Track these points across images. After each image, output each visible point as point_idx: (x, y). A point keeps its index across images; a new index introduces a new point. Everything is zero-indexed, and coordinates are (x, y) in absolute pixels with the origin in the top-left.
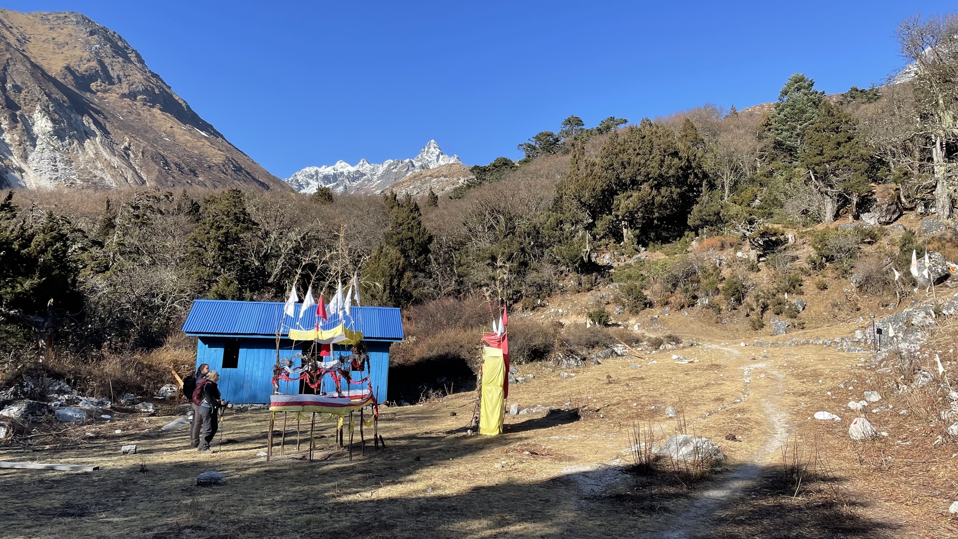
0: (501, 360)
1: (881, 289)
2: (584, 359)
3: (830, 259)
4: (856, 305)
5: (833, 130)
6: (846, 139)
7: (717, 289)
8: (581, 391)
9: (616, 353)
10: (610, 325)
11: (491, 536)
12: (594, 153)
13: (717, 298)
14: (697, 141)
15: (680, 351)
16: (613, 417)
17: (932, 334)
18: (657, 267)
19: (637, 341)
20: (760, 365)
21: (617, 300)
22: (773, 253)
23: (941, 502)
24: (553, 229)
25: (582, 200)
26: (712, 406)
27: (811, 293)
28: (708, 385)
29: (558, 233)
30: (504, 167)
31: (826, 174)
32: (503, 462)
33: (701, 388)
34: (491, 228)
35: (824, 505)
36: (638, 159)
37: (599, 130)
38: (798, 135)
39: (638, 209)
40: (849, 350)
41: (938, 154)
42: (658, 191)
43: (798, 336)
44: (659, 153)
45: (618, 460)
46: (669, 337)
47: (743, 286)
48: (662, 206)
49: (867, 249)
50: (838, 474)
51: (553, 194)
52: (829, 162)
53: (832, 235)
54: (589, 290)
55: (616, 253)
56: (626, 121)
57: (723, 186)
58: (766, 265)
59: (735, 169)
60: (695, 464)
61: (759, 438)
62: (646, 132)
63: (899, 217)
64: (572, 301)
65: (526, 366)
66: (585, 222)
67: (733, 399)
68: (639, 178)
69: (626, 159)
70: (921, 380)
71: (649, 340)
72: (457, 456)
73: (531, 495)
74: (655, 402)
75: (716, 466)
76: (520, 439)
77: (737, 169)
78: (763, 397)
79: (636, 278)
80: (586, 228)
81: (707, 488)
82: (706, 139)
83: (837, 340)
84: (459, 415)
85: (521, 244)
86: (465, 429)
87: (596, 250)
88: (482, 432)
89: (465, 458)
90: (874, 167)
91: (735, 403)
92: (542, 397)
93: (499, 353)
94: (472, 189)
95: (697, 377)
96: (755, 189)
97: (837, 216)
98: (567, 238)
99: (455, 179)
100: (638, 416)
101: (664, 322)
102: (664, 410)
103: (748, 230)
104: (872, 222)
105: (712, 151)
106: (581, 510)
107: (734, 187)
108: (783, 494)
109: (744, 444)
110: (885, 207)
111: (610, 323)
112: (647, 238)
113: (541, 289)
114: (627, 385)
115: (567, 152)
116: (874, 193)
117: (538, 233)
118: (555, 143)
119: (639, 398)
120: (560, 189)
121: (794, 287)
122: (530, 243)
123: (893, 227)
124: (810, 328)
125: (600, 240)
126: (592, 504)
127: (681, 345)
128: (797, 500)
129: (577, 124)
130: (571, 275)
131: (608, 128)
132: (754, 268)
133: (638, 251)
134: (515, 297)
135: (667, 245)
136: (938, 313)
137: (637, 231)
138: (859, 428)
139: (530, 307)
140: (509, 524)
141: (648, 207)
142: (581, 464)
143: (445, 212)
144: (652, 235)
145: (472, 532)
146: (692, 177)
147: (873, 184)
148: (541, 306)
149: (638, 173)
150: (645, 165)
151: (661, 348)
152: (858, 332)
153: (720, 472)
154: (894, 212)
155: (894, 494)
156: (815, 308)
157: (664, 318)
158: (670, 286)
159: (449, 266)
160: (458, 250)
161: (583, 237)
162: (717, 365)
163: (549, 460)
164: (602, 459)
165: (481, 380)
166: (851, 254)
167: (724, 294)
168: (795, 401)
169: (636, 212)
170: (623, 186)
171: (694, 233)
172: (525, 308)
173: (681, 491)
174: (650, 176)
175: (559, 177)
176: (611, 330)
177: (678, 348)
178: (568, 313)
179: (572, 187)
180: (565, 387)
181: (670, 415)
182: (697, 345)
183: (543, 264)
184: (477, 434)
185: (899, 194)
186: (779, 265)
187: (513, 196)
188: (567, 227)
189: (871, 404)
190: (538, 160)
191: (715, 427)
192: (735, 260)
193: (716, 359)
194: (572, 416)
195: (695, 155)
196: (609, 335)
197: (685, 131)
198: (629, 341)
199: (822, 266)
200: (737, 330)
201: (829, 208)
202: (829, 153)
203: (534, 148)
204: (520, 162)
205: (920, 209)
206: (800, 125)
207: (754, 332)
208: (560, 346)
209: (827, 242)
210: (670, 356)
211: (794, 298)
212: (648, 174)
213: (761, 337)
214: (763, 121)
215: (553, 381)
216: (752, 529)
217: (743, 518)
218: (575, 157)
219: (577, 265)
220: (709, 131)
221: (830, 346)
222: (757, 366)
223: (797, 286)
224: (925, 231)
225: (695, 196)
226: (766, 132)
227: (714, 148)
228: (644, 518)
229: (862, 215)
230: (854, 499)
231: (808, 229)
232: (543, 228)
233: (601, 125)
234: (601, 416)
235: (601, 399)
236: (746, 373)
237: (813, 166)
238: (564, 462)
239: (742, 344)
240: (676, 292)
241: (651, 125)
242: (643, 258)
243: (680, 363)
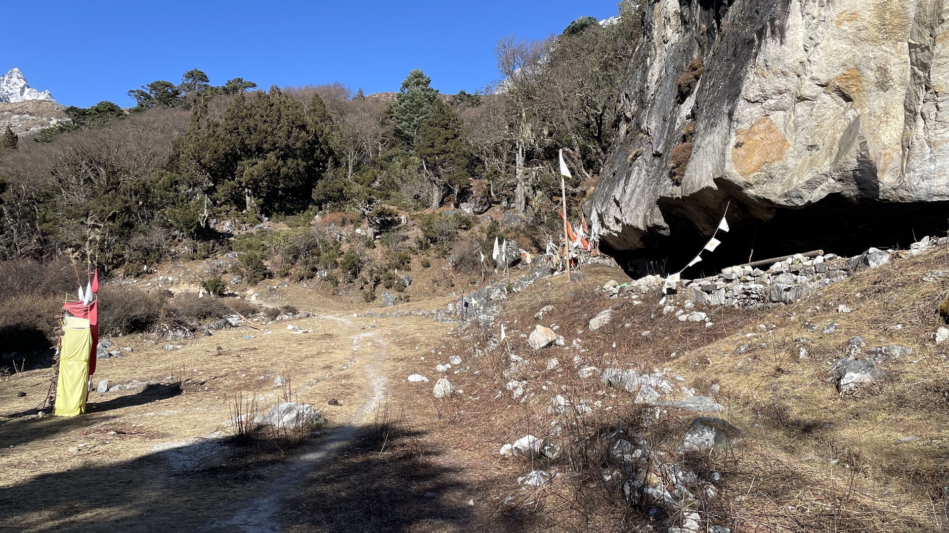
0: (87, 332)
1: (471, 269)
2: (194, 330)
3: (434, 241)
4: (451, 281)
5: (443, 126)
6: (453, 136)
7: (336, 263)
8: (186, 364)
9: (230, 324)
10: (226, 295)
11: (52, 528)
12: (218, 113)
13: (335, 271)
14: (325, 118)
15: (296, 322)
16: (219, 389)
17: (504, 307)
18: (279, 238)
19: (254, 312)
20: (369, 334)
21: (235, 270)
22: (388, 232)
23: (494, 446)
24: (166, 189)
25: (202, 161)
26: (320, 374)
27: (417, 270)
28: (319, 354)
29: (172, 194)
30: (109, 114)
31: (435, 165)
32: (80, 445)
33: (313, 356)
34: (88, 181)
35: (404, 457)
36: (264, 127)
37: (225, 89)
38: (415, 126)
39: (263, 178)
40: (442, 320)
41: (520, 159)
42: (284, 162)
43: (403, 308)
44: (287, 124)
45: (217, 433)
46: (287, 308)
47: (360, 261)
48: (287, 177)
49: (463, 234)
50: (420, 428)
51: (169, 151)
52: (438, 154)
53: (437, 219)
54: (204, 258)
55: (237, 221)
56: (254, 85)
57: (347, 165)
58: (381, 242)
59: (359, 150)
60: (296, 430)
61: (359, 401)
62: (275, 100)
63: (489, 208)
64: (184, 268)
65: (122, 339)
66: (205, 185)
67: (339, 366)
68: (265, 146)
69: (252, 124)
70: (492, 346)
71: (266, 310)
72: (19, 443)
73: (110, 478)
74: (265, 372)
75: (316, 430)
76: (107, 418)
77: (360, 150)
78: (368, 363)
79: (256, 248)
80: (205, 192)
81: (304, 452)
82: (334, 117)
83: (434, 312)
84: (30, 396)
85: (126, 202)
86: (35, 411)
87: (215, 216)
88: (57, 413)
89: (30, 444)
90: (472, 164)
91: (342, 370)
92: (140, 372)
93: (85, 324)
94: (65, 133)
95: (309, 346)
96: (375, 171)
97: (442, 203)
98: (182, 201)
99: (45, 119)
100: (246, 387)
101: (282, 293)
102: (273, 379)
103: (367, 209)
104: (468, 211)
105: (339, 129)
106: (168, 488)
107: (357, 167)
108: (372, 450)
109: (344, 408)
110: (478, 199)
111: (226, 293)
112: (271, 207)
113: (148, 254)
114: (239, 356)
115: (188, 108)
116: (471, 186)
117: (148, 191)
118: (174, 96)
119: (248, 369)
120: (177, 146)
121: (403, 264)
122: (138, 203)
123: (483, 217)
124: (414, 301)
125: (220, 206)
126: (182, 481)
127: (298, 315)
128: (383, 455)
129: (201, 79)
130: (185, 241)
131: (235, 89)
132: (370, 245)
133: (261, 221)
134: (115, 262)
135: (291, 217)
136: (509, 290)
137: (261, 200)
138: (442, 387)
139: (133, 273)
140: (78, 512)
141: (273, 176)
142: (176, 440)
143: (27, 157)
144: (276, 205)
145: (29, 526)
146: (318, 152)
147: (471, 179)
148: (147, 272)
149: (264, 141)
150: (272, 134)
151: (278, 318)
152: (450, 305)
153: (318, 436)
154: (485, 204)
155: (461, 442)
156: (419, 283)
157: (282, 289)
158: (290, 258)
159: (29, 222)
160: (43, 203)
161: (201, 202)
162: (330, 335)
163: (138, 439)
164: (201, 432)
165: (59, 354)
166: (451, 237)
167: (342, 268)
168: (394, 366)
169: (261, 181)
170: (248, 152)
171: (317, 207)
172: (127, 274)
173: (278, 458)
174: (277, 145)
175: (176, 133)
176: (226, 301)
177: (295, 319)
178: (179, 281)
179: (191, 146)
180: (169, 360)
181: (279, 384)
182: (314, 315)
183: (153, 226)
184: (51, 416)
185: (490, 189)
186: (392, 243)
187: (119, 147)
188: (183, 189)
189: (454, 366)
190: (153, 111)
191: (320, 394)
192: (354, 235)
193: (329, 329)
194: (174, 390)
195: (322, 131)
196: (223, 305)
197: (314, 105)
198: (245, 311)
199: (427, 246)
200: (352, 302)
201: (436, 196)
202: (439, 146)
203: (149, 97)
204: (130, 110)
205: (504, 203)
206: (418, 117)
207: (366, 304)
208: (167, 316)
209: (432, 225)
210: (286, 326)
211: (402, 274)
212: (275, 144)
213: (373, 308)
214: (386, 108)
215: (155, 354)
216: (339, 486)
217: (332, 476)
218: (196, 114)
219: (192, 230)
220: (337, 109)
221: (428, 316)
222: (365, 335)
223: (406, 263)
224: (506, 222)
225: (321, 171)
226: (388, 120)
227: (341, 127)
228: (236, 487)
229: (461, 204)
230: (430, 449)
231: (418, 213)
232: (154, 187)
233: (227, 84)
234: (206, 389)
235: (208, 371)
236: (355, 342)
237: (425, 156)
238: (157, 440)
239: (355, 315)
240: (297, 263)
241: (280, 94)
242: (265, 228)
243: (294, 333)
